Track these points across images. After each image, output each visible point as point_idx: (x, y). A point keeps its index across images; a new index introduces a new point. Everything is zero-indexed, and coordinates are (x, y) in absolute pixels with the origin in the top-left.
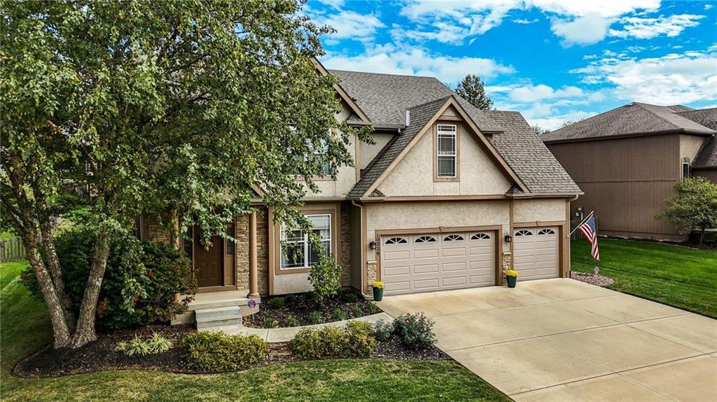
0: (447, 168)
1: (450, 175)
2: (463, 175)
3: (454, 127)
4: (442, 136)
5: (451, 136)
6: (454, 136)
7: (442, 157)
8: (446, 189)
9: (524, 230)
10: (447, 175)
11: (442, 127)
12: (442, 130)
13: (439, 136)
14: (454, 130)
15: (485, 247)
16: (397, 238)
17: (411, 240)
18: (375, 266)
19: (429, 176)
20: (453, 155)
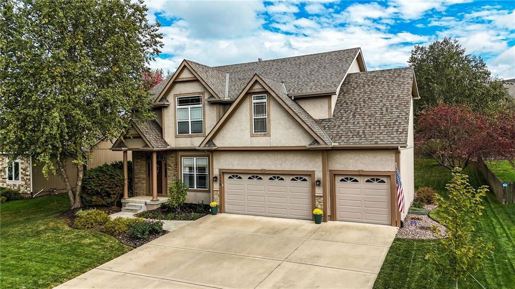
0: (261, 126)
1: (264, 131)
2: (273, 131)
3: (265, 96)
4: (256, 103)
5: (263, 103)
6: (265, 103)
7: (257, 119)
8: (261, 141)
9: (350, 177)
10: (261, 132)
11: (256, 97)
12: (256, 99)
13: (254, 103)
14: (265, 98)
15: (303, 188)
16: (236, 175)
17: (245, 178)
18: (218, 192)
19: (247, 133)
20: (264, 117)
